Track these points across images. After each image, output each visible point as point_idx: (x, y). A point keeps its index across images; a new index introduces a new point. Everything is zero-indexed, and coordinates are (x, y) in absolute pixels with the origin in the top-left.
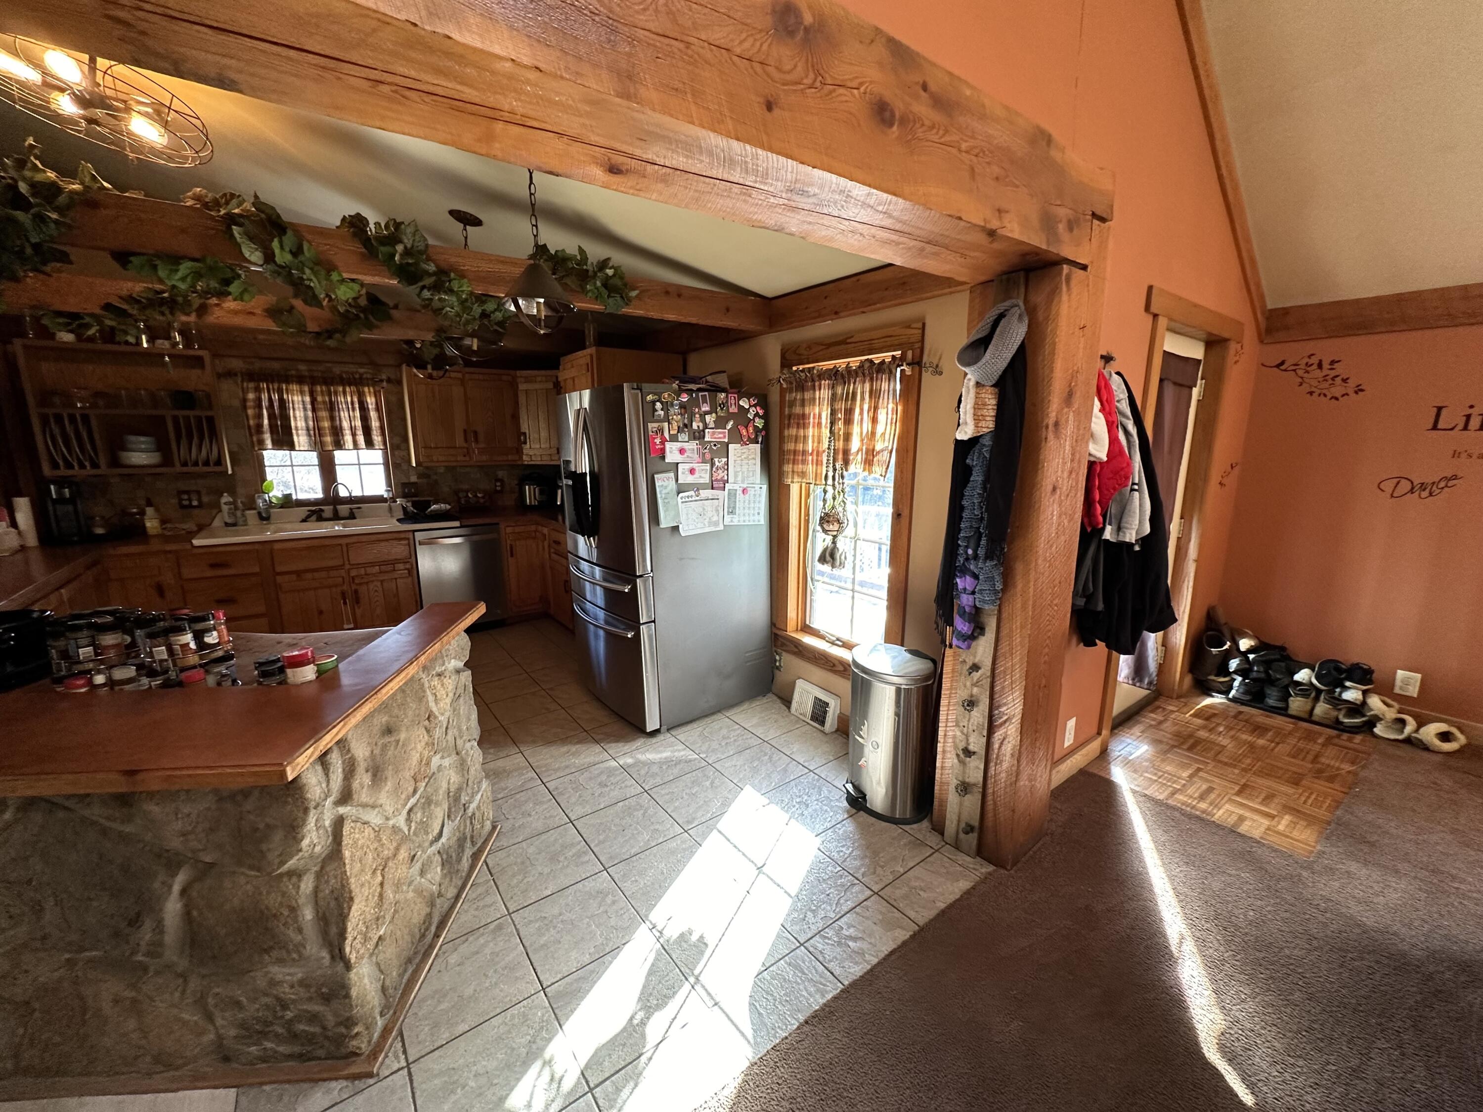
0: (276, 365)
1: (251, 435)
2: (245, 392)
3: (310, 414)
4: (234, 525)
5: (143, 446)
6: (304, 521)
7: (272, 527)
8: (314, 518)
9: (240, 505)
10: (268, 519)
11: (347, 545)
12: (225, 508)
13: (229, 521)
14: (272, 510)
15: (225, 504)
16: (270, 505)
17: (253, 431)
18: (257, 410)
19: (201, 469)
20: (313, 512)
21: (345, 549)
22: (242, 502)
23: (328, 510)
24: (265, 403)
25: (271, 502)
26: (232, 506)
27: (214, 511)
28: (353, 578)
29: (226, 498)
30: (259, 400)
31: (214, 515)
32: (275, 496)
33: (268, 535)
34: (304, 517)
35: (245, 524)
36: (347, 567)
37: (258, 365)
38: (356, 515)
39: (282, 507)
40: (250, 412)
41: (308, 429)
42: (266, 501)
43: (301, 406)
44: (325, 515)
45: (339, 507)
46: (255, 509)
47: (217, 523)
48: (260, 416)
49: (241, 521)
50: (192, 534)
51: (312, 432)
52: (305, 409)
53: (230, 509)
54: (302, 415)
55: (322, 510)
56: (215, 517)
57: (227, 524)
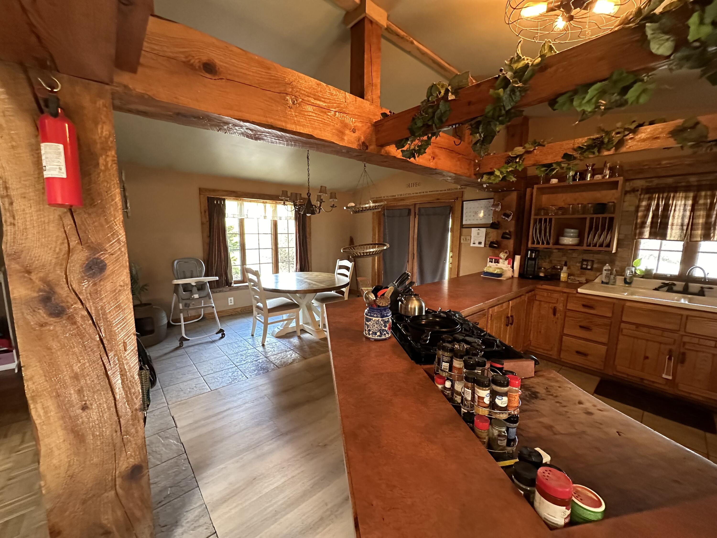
0: (670, 180)
1: (636, 228)
2: (640, 200)
3: (688, 213)
4: (607, 283)
5: (572, 235)
6: (656, 289)
7: (632, 289)
8: (666, 288)
9: (614, 272)
10: (630, 283)
11: (687, 316)
12: (604, 273)
13: (604, 280)
14: (635, 278)
15: (605, 270)
16: (635, 275)
17: (638, 226)
18: (645, 212)
19: (597, 248)
20: (665, 285)
21: (684, 319)
22: (616, 271)
23: (680, 285)
24: (653, 208)
25: (635, 272)
26: (609, 272)
27: (598, 274)
28: (684, 343)
29: (607, 267)
30: (649, 206)
31: (597, 275)
32: (639, 270)
33: (625, 296)
34: (657, 286)
35: (614, 283)
36: (682, 333)
37: (656, 181)
38: (706, 293)
39: (643, 277)
40: (640, 214)
41: (682, 225)
42: (632, 272)
43: (682, 208)
44: (675, 288)
45: (691, 285)
46: (623, 276)
47: (597, 280)
48: (646, 216)
49: (611, 282)
50: (581, 285)
51: (685, 228)
52: (685, 210)
53: (607, 274)
54: (681, 214)
55: (674, 285)
56: (597, 277)
57: (603, 282)
